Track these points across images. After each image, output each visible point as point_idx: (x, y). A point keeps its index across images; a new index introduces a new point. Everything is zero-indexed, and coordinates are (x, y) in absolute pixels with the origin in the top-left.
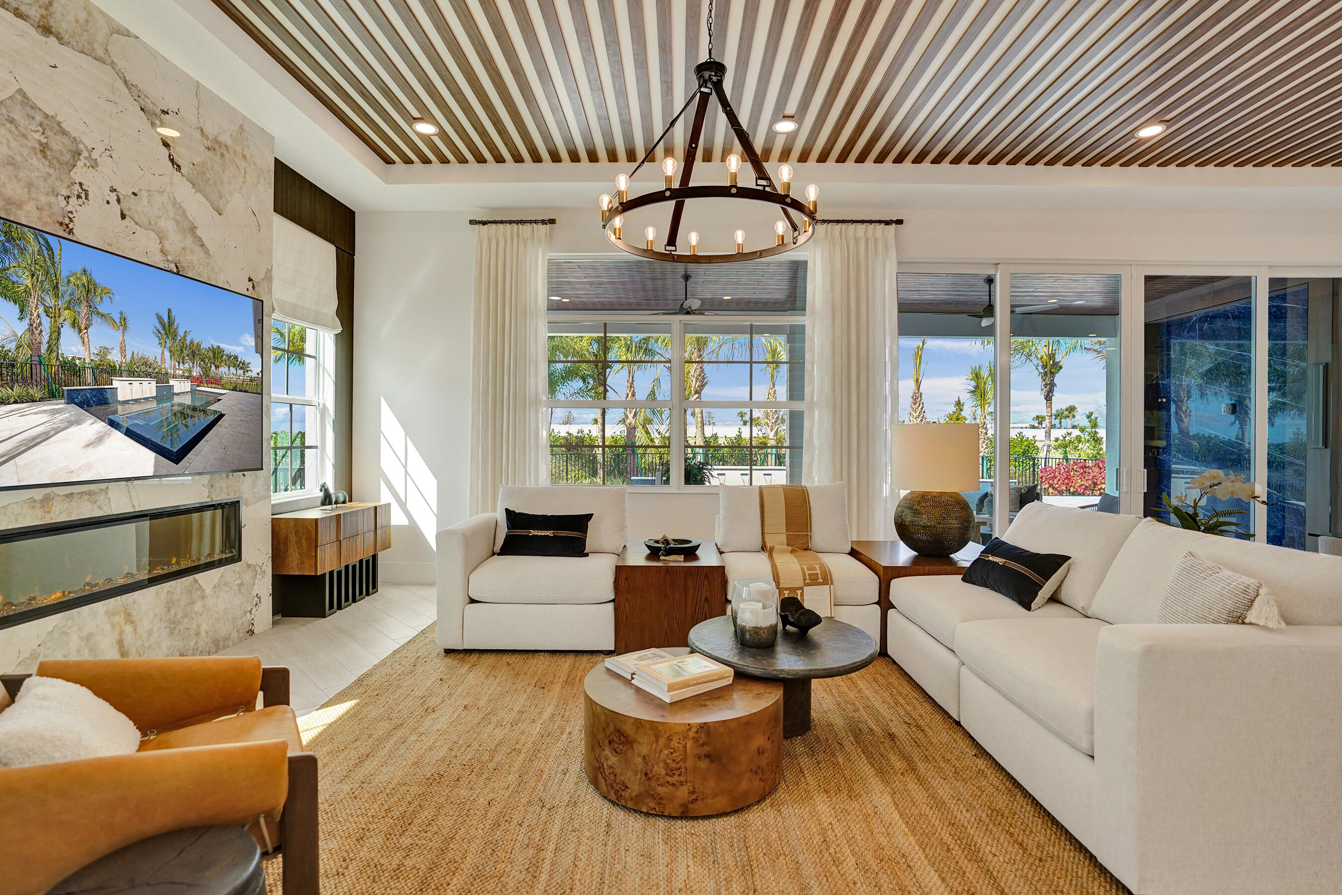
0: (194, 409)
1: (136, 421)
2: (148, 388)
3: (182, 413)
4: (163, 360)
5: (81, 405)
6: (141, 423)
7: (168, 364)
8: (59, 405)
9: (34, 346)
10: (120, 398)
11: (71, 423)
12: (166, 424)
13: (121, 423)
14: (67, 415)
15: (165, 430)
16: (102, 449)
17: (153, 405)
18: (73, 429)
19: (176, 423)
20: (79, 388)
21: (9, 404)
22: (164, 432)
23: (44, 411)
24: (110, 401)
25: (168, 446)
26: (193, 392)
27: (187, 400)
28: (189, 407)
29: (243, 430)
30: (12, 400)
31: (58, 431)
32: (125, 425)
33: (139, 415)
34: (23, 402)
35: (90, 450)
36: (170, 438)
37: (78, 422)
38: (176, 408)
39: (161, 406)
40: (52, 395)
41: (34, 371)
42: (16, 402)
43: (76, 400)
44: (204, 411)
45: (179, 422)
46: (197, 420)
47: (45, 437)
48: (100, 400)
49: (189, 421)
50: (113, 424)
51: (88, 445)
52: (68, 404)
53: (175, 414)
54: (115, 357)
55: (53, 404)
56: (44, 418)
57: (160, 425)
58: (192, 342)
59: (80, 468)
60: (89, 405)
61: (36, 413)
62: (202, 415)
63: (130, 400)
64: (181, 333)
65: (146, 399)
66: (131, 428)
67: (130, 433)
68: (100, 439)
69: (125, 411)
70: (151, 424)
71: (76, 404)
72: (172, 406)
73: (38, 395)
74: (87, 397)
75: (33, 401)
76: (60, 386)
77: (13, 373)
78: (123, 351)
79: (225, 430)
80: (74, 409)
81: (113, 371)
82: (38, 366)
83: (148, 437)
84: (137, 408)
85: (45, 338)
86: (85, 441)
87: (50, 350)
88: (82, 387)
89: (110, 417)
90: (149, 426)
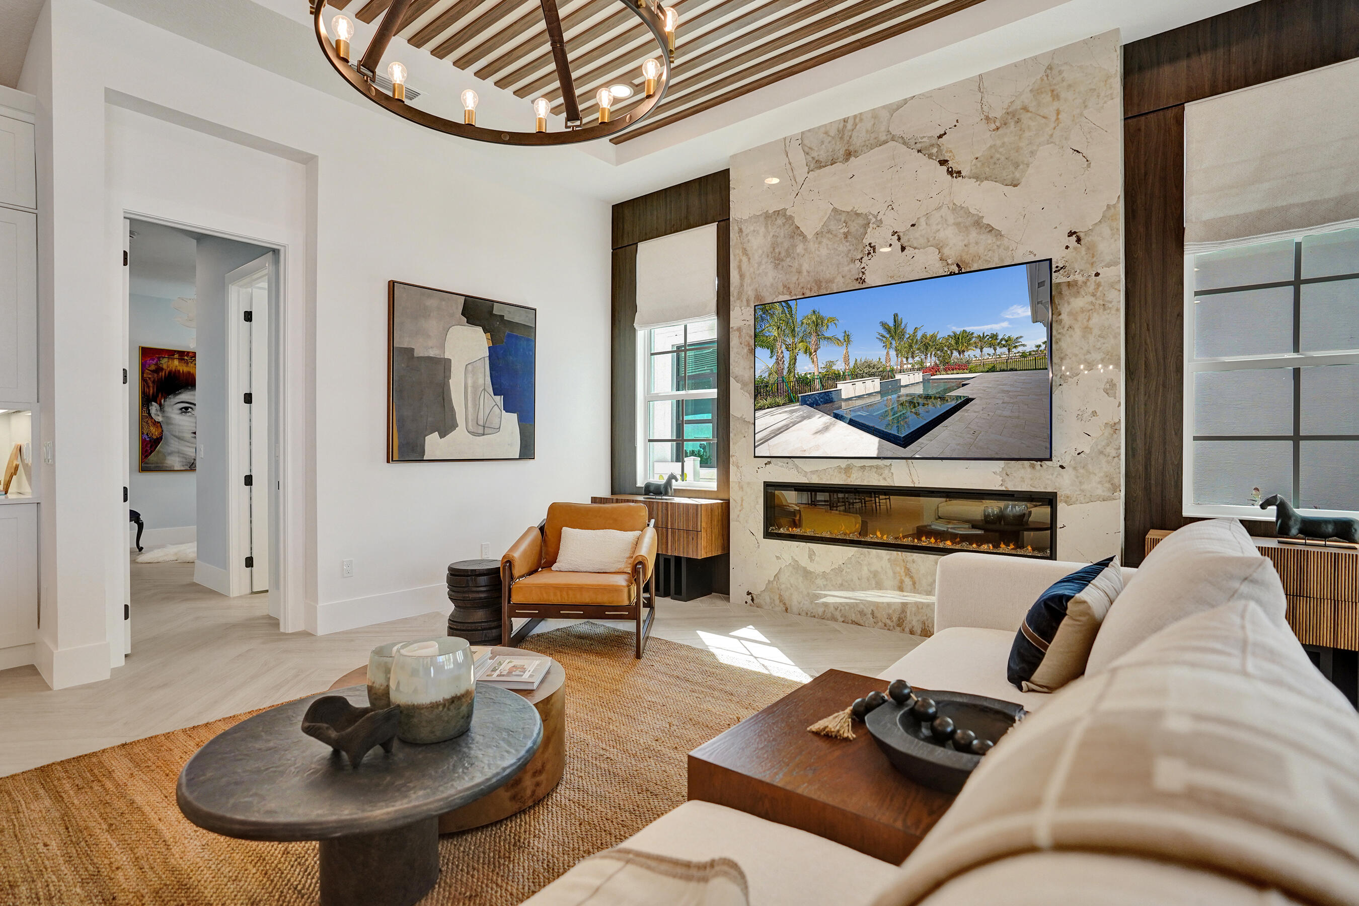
0: (928, 397)
1: (859, 413)
2: (873, 385)
3: (911, 402)
4: (888, 359)
5: (811, 405)
6: (864, 414)
7: (894, 361)
8: (796, 406)
9: (779, 372)
10: (843, 397)
11: (804, 418)
12: (891, 414)
13: (845, 415)
14: (801, 413)
15: (890, 418)
16: (828, 435)
17: (878, 398)
18: (805, 422)
19: (904, 412)
20: (809, 393)
21: (764, 409)
22: (889, 420)
23: (786, 412)
24: (835, 399)
25: (894, 432)
26: (925, 381)
27: (919, 390)
28: (920, 396)
29: (1007, 413)
30: (766, 407)
31: (794, 424)
32: (849, 417)
33: (862, 408)
34: (772, 407)
35: (818, 436)
36: (896, 425)
37: (809, 417)
38: (903, 399)
39: (885, 398)
40: (791, 401)
41: (779, 387)
42: (768, 408)
43: (808, 402)
44: (942, 399)
45: (908, 411)
46: (930, 407)
47: (786, 428)
48: (827, 400)
49: (921, 409)
50: (837, 417)
51: (816, 433)
52: (802, 405)
53: (902, 404)
54: (840, 367)
55: (791, 407)
56: (785, 416)
57: (885, 415)
58: (924, 336)
59: (810, 448)
60: (818, 404)
61: (780, 413)
62: (939, 402)
63: (853, 397)
64: (910, 331)
65: (870, 395)
66: (854, 419)
67: (852, 423)
68: (826, 428)
69: (849, 405)
70: (875, 414)
71: (807, 405)
72: (899, 397)
73: (781, 402)
74: (816, 399)
75: (779, 406)
76: (796, 393)
77: (767, 390)
78: (846, 360)
79: (975, 415)
80: (806, 409)
81: (838, 377)
82: (782, 384)
83: (871, 425)
84: (860, 403)
85: (787, 364)
86: (815, 430)
87: (789, 372)
88: (812, 393)
89: (834, 411)
90: (873, 416)
